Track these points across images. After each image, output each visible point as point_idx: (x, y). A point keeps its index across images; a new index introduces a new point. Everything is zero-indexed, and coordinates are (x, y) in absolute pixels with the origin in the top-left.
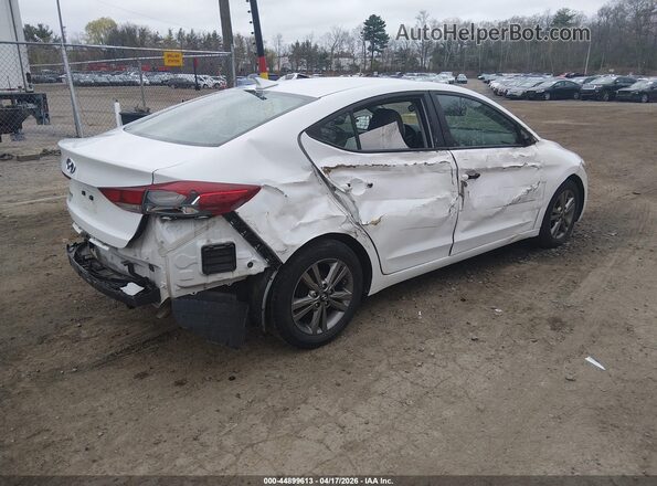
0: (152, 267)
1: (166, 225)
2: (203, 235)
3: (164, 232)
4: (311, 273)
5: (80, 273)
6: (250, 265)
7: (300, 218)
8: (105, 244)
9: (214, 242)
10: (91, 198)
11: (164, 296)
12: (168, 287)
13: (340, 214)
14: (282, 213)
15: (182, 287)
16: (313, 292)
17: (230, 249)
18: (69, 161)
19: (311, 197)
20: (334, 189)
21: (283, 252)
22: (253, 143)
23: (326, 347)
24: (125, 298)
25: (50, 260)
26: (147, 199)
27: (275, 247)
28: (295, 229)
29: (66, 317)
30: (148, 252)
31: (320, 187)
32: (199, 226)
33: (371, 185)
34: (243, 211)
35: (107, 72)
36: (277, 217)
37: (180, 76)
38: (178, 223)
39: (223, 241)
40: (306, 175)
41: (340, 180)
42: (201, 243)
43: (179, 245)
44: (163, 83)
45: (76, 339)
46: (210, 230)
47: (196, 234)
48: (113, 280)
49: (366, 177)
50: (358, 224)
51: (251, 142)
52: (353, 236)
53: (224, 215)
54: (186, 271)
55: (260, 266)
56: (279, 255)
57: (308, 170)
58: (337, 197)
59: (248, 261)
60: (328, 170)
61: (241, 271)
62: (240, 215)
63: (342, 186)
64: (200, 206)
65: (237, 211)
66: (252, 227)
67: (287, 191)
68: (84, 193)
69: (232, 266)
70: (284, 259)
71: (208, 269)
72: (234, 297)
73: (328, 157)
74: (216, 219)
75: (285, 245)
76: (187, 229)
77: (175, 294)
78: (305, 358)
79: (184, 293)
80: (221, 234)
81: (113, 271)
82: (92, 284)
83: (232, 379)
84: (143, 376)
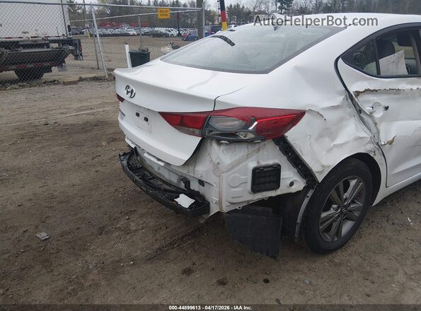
0: (201, 183)
1: (222, 147)
2: (254, 157)
3: (219, 154)
4: (337, 189)
5: (135, 181)
6: (292, 184)
7: (333, 140)
8: (159, 160)
9: (263, 163)
10: (146, 119)
11: (214, 209)
12: (220, 203)
13: (365, 135)
14: (321, 136)
15: (232, 203)
16: (335, 206)
17: (276, 169)
18: (128, 87)
19: (342, 119)
20: (360, 111)
21: (321, 172)
22: (299, 70)
23: (339, 252)
24: (179, 209)
25: (96, 160)
26: (208, 124)
27: (315, 167)
28: (330, 150)
29: (116, 210)
30: (202, 170)
31: (349, 110)
32: (251, 148)
33: (387, 108)
34: (292, 135)
35: (110, 28)
36: (317, 139)
37: (156, 29)
38: (233, 146)
39: (271, 162)
40: (339, 99)
41: (366, 103)
42: (252, 164)
43: (233, 166)
44: (146, 34)
45: (127, 231)
46: (261, 152)
47: (248, 156)
48: (166, 190)
49: (383, 100)
50: (378, 144)
51: (297, 68)
52: (372, 155)
53: (273, 140)
54: (237, 189)
55: (300, 185)
56: (317, 175)
57: (342, 95)
58: (362, 119)
59: (290, 180)
60: (358, 93)
61: (283, 189)
62: (289, 139)
63: (367, 109)
64: (258, 131)
65: (286, 134)
66: (298, 149)
67: (327, 115)
68: (138, 115)
69: (276, 184)
70: (320, 178)
71: (256, 188)
72: (270, 210)
73: (358, 82)
74: (266, 142)
75: (323, 166)
76: (241, 151)
77: (225, 209)
78: (323, 263)
79: (232, 208)
80: (269, 155)
81: (163, 181)
82: (147, 192)
83: (266, 281)
84: (188, 272)
